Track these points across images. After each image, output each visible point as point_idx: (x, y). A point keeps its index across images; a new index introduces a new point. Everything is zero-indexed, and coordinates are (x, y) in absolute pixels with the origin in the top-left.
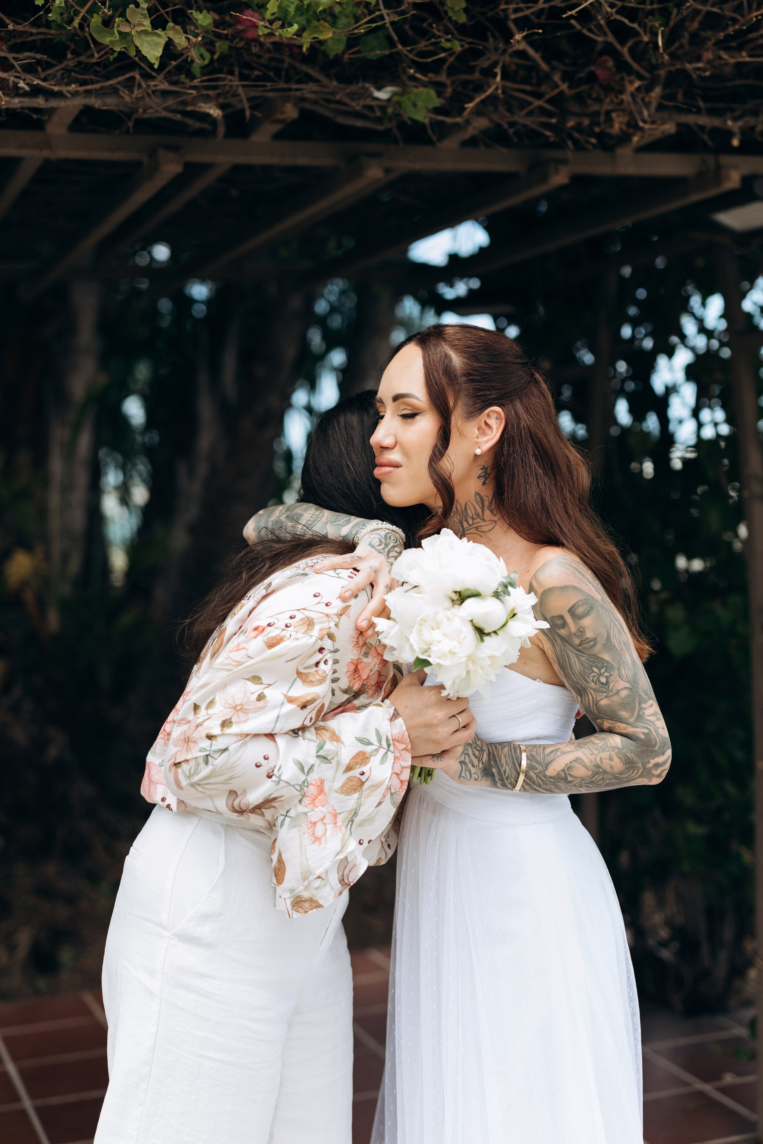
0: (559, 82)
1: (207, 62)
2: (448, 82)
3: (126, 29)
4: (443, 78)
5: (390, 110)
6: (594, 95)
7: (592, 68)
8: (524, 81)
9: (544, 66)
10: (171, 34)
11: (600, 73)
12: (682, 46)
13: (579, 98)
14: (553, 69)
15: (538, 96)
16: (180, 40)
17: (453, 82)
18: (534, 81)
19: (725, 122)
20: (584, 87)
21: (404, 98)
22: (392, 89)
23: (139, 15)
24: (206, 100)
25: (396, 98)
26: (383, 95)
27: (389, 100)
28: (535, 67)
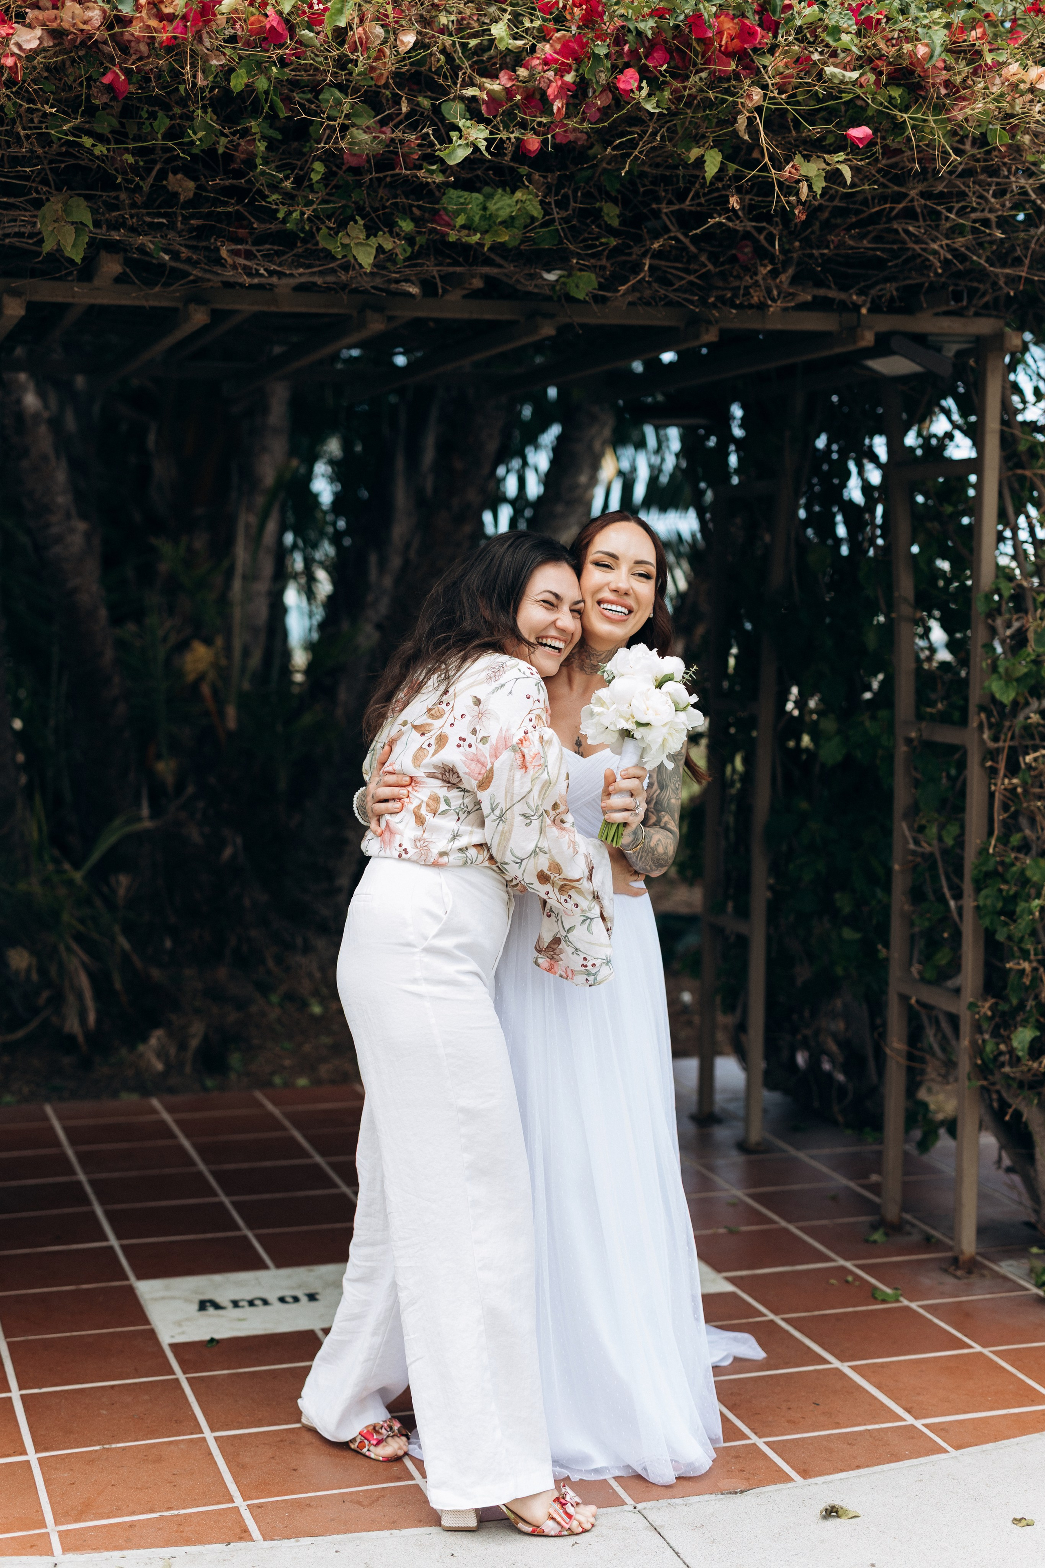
0: (707, 262)
1: (408, 254)
2: (608, 265)
3: (346, 241)
4: (604, 262)
5: (558, 288)
6: (735, 273)
7: (734, 252)
8: (676, 260)
9: (692, 248)
10: (380, 240)
11: (740, 256)
12: (813, 232)
13: (723, 275)
14: (701, 250)
15: (688, 271)
16: (388, 245)
17: (612, 264)
19: (851, 295)
20: (727, 266)
21: (569, 280)
22: (558, 272)
23: (357, 230)
24: (407, 281)
25: (563, 279)
26: (551, 277)
27: (557, 281)
28: (685, 249)
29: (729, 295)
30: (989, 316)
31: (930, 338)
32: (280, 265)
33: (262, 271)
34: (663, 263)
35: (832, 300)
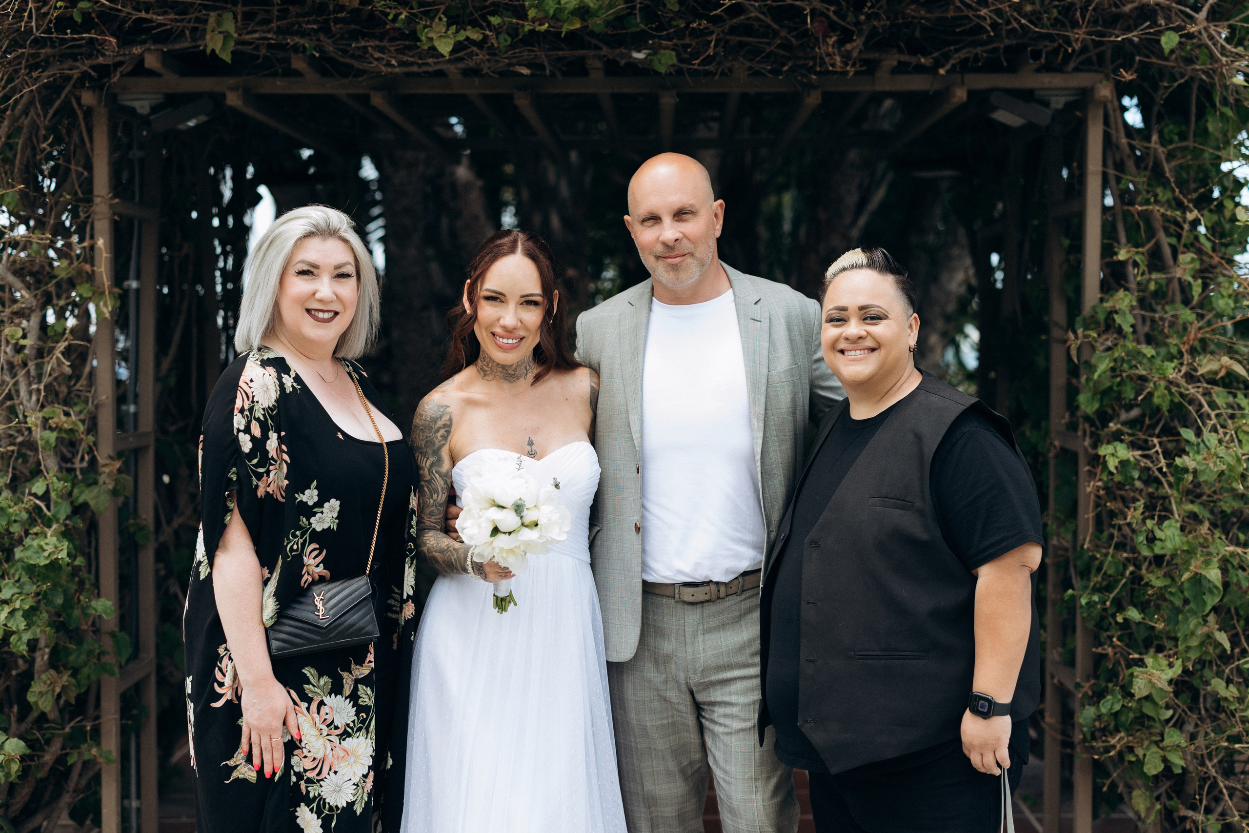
0: (788, 37)
1: (509, 43)
3: (431, 35)
4: (687, 41)
6: (811, 45)
9: (775, 26)
10: (468, 33)
13: (802, 47)
16: (476, 36)
18: (771, 36)
20: (805, 39)
21: (654, 58)
22: (647, 51)
23: (439, 26)
24: (520, 65)
25: (650, 57)
26: (640, 56)
27: (646, 58)
28: (770, 26)
29: (811, 64)
30: (1089, 71)
31: (1037, 93)
32: (413, 56)
33: (394, 62)
34: (750, 39)
35: (907, 64)
